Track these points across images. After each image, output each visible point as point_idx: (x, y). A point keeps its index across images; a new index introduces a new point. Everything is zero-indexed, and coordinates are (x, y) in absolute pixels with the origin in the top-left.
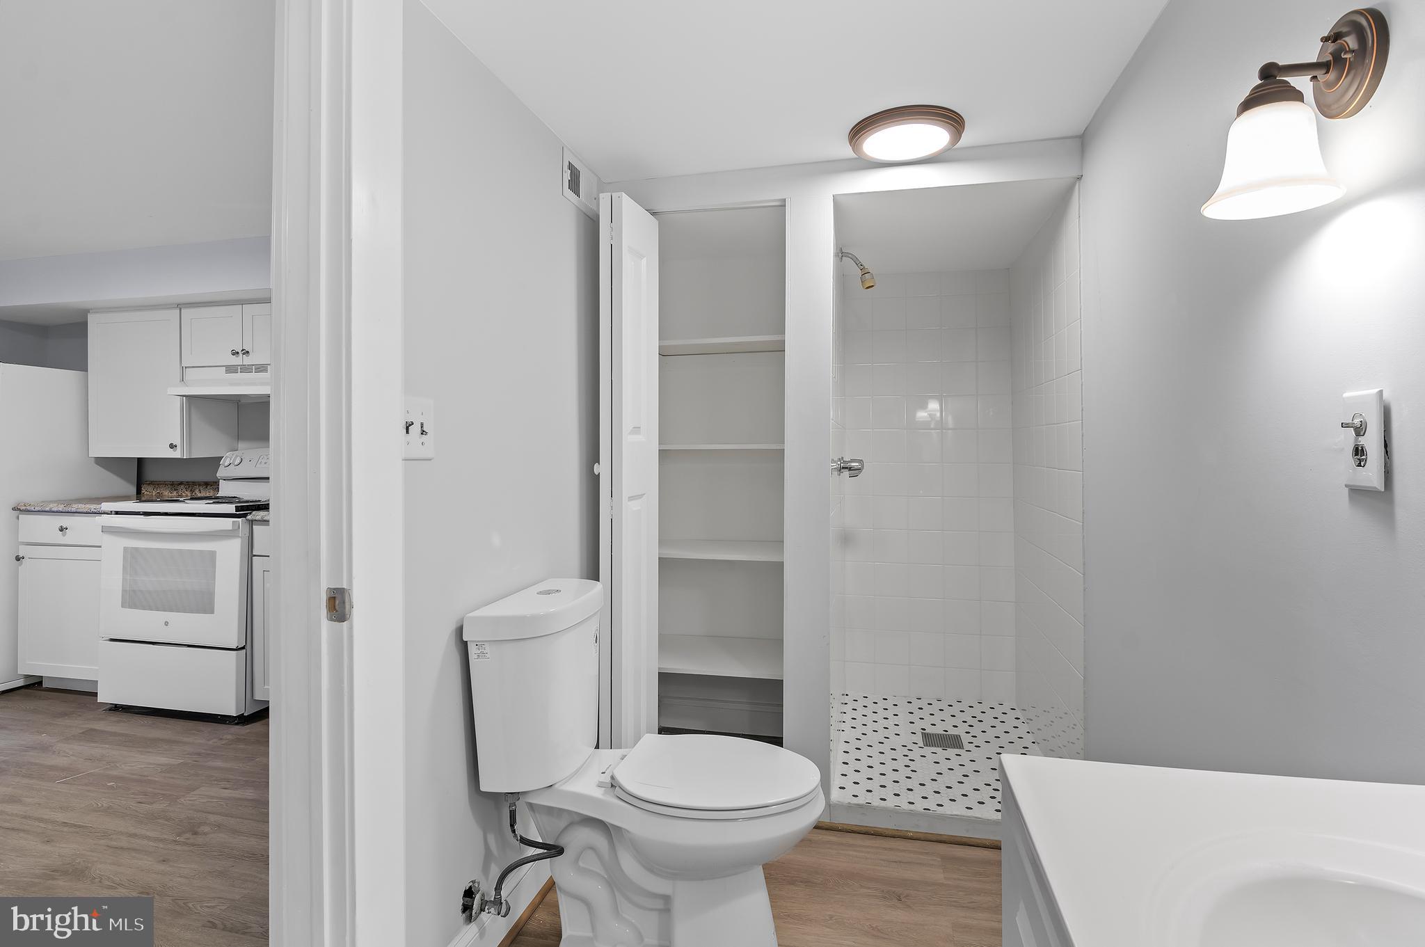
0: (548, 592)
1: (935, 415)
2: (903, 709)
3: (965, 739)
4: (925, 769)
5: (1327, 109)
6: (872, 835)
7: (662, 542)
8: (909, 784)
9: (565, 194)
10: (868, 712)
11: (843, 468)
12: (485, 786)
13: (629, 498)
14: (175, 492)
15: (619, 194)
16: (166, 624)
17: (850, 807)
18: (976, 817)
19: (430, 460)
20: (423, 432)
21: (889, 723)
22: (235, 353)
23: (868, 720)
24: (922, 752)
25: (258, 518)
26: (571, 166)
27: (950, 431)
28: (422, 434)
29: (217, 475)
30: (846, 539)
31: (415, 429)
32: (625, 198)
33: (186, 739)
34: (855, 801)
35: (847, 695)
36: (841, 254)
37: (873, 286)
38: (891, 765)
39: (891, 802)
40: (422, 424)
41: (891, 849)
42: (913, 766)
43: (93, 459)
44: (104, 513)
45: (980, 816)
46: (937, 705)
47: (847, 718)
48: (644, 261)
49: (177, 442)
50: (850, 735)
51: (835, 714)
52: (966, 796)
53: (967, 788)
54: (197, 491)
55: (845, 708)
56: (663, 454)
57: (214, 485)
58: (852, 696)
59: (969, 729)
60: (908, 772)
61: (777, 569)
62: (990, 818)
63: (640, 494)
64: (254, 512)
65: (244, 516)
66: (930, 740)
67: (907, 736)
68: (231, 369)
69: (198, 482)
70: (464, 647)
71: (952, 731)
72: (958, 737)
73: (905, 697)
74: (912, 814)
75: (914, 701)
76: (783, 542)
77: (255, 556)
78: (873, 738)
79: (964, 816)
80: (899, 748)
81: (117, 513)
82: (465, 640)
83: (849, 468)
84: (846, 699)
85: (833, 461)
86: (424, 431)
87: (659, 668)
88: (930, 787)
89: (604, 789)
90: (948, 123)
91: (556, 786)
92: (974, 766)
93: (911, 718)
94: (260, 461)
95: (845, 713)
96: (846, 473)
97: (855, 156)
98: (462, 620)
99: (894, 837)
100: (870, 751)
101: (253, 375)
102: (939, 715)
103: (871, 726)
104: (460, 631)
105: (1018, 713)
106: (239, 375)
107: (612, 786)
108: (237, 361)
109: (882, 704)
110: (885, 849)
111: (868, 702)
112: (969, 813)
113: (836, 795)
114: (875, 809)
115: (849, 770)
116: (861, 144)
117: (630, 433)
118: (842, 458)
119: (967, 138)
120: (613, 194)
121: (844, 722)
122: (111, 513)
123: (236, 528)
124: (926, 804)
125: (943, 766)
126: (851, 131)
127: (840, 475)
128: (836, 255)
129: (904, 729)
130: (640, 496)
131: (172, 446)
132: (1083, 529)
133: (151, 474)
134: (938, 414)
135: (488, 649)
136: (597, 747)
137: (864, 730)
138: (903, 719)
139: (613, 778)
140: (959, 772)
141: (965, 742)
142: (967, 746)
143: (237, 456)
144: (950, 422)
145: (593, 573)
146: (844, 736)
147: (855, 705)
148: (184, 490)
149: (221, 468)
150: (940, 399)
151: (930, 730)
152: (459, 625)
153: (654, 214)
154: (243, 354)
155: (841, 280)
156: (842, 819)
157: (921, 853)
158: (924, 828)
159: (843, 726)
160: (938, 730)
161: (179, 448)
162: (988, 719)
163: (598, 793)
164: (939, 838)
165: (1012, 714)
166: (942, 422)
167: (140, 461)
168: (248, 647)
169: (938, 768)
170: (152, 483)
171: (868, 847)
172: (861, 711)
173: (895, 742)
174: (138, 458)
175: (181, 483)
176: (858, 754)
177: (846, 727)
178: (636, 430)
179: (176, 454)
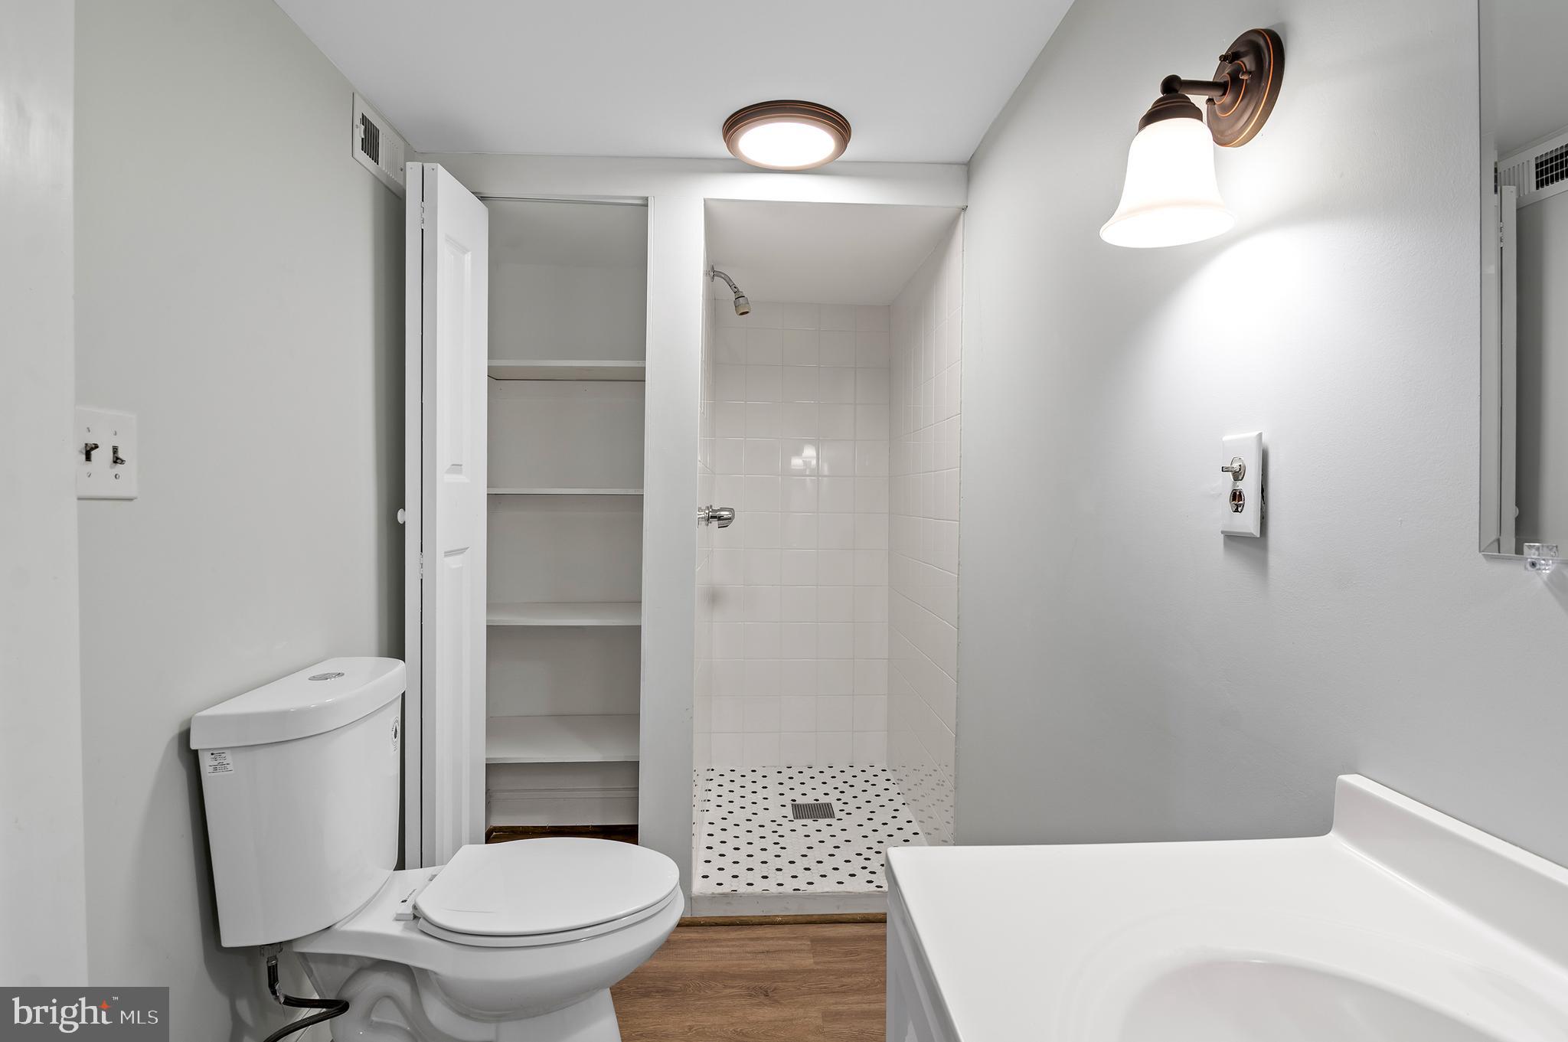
0: (325, 677)
1: (810, 462)
2: (772, 781)
3: (837, 806)
4: (795, 844)
5: (1221, 138)
6: (738, 925)
7: (491, 607)
8: (778, 862)
9: (356, 156)
10: (735, 787)
11: (712, 517)
12: (227, 941)
13: (445, 553)
15: (433, 165)
17: (713, 898)
18: (847, 892)
19: (130, 500)
20: (117, 460)
21: (758, 798)
23: (735, 797)
24: (792, 826)
26: (364, 120)
27: (825, 479)
28: (115, 462)
30: (714, 598)
31: (103, 455)
32: (441, 171)
34: (720, 890)
35: (713, 770)
36: (713, 273)
37: (747, 312)
38: (759, 844)
39: (760, 886)
40: (115, 450)
41: (758, 939)
42: (782, 842)
45: (851, 890)
46: (808, 773)
47: (712, 795)
48: (468, 257)
50: (715, 814)
51: (699, 792)
52: (837, 869)
53: (838, 861)
55: (710, 785)
56: (494, 500)
58: (718, 770)
59: (841, 796)
60: (777, 850)
61: (634, 634)
62: (861, 891)
63: (460, 547)
66: (801, 811)
67: (778, 810)
70: (192, 760)
71: (823, 800)
72: (829, 806)
73: (775, 767)
74: (781, 897)
75: (784, 770)
76: (641, 602)
78: (740, 816)
79: (835, 892)
80: (767, 824)
82: (193, 747)
83: (718, 518)
84: (711, 775)
85: (700, 509)
86: (117, 458)
87: (487, 759)
88: (802, 863)
89: (403, 922)
90: (830, 125)
91: (336, 927)
92: (846, 836)
93: (781, 789)
95: (710, 790)
96: (715, 523)
97: (731, 156)
98: (189, 721)
99: (761, 924)
100: (737, 831)
102: (810, 784)
103: (739, 802)
104: (185, 736)
105: (889, 774)
107: (415, 917)
109: (750, 776)
110: (752, 939)
111: (735, 776)
112: (841, 888)
113: (699, 886)
114: (741, 896)
115: (712, 855)
116: (737, 140)
117: (449, 471)
118: (711, 506)
119: (853, 150)
120: (425, 165)
121: (709, 801)
124: (796, 883)
125: (813, 841)
126: (725, 124)
127: (707, 525)
128: (707, 273)
129: (774, 802)
130: (461, 551)
132: (958, 580)
134: (814, 462)
135: (229, 757)
136: (401, 865)
137: (731, 807)
138: (772, 792)
139: (415, 907)
140: (830, 843)
141: (836, 810)
142: (838, 815)
144: (825, 470)
145: (396, 648)
146: (708, 817)
147: (721, 780)
150: (817, 444)
151: (801, 800)
152: (185, 728)
153: (482, 198)
155: (713, 304)
156: (705, 912)
157: (790, 939)
158: (793, 910)
159: (707, 806)
160: (809, 800)
162: (859, 784)
163: (396, 929)
164: (809, 919)
165: (883, 776)
166: (818, 469)
169: (809, 842)
171: (733, 940)
172: (728, 786)
173: (764, 817)
176: (723, 836)
177: (711, 806)
178: (456, 468)
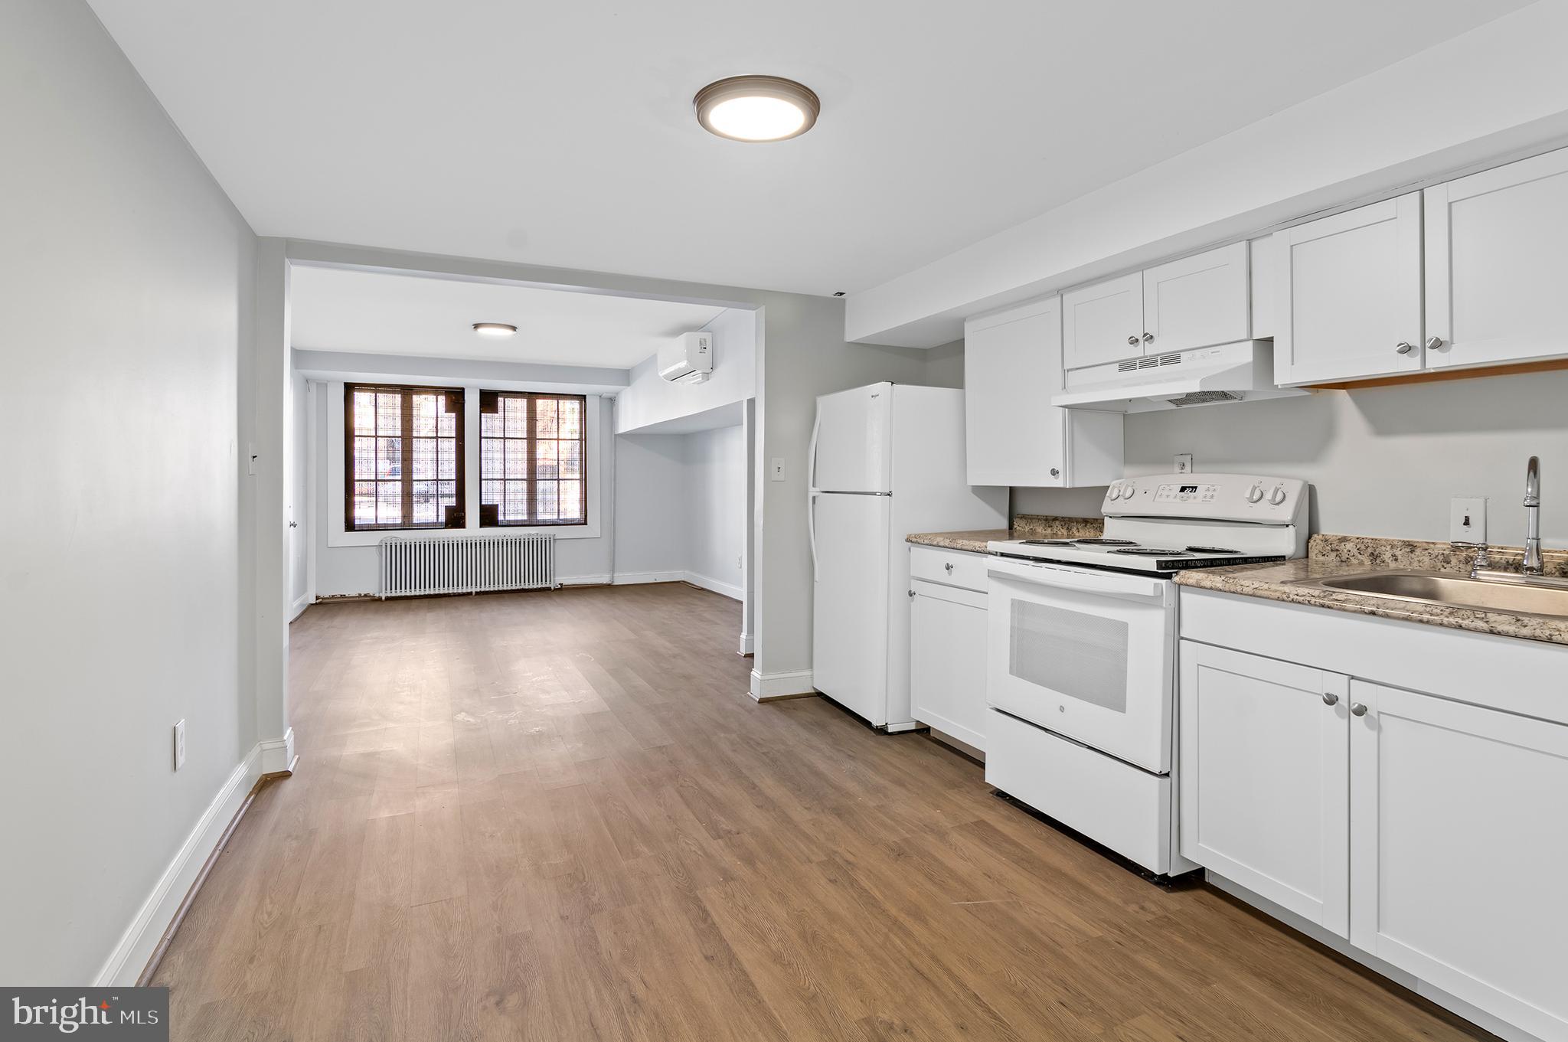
14: (1050, 529)
16: (1062, 709)
22: (1134, 341)
25: (1191, 581)
29: (1103, 511)
33: (1096, 888)
43: (970, 489)
44: (990, 553)
49: (1059, 467)
54: (1074, 530)
57: (1098, 523)
64: (1182, 572)
65: (1168, 576)
68: (1126, 366)
69: (1076, 518)
77: (1182, 638)
81: (1002, 555)
94: (1159, 493)
101: (1160, 369)
106: (1138, 372)
108: (1136, 352)
122: (996, 554)
123: (1159, 594)
131: (1054, 472)
133: (1025, 507)
143: (1127, 486)
148: (1060, 527)
149: (1107, 501)
154: (1146, 340)
161: (1061, 474)
167: (1012, 490)
168: (1174, 775)
170: (1023, 517)
174: (1010, 487)
175: (1055, 519)
179: (1058, 483)
